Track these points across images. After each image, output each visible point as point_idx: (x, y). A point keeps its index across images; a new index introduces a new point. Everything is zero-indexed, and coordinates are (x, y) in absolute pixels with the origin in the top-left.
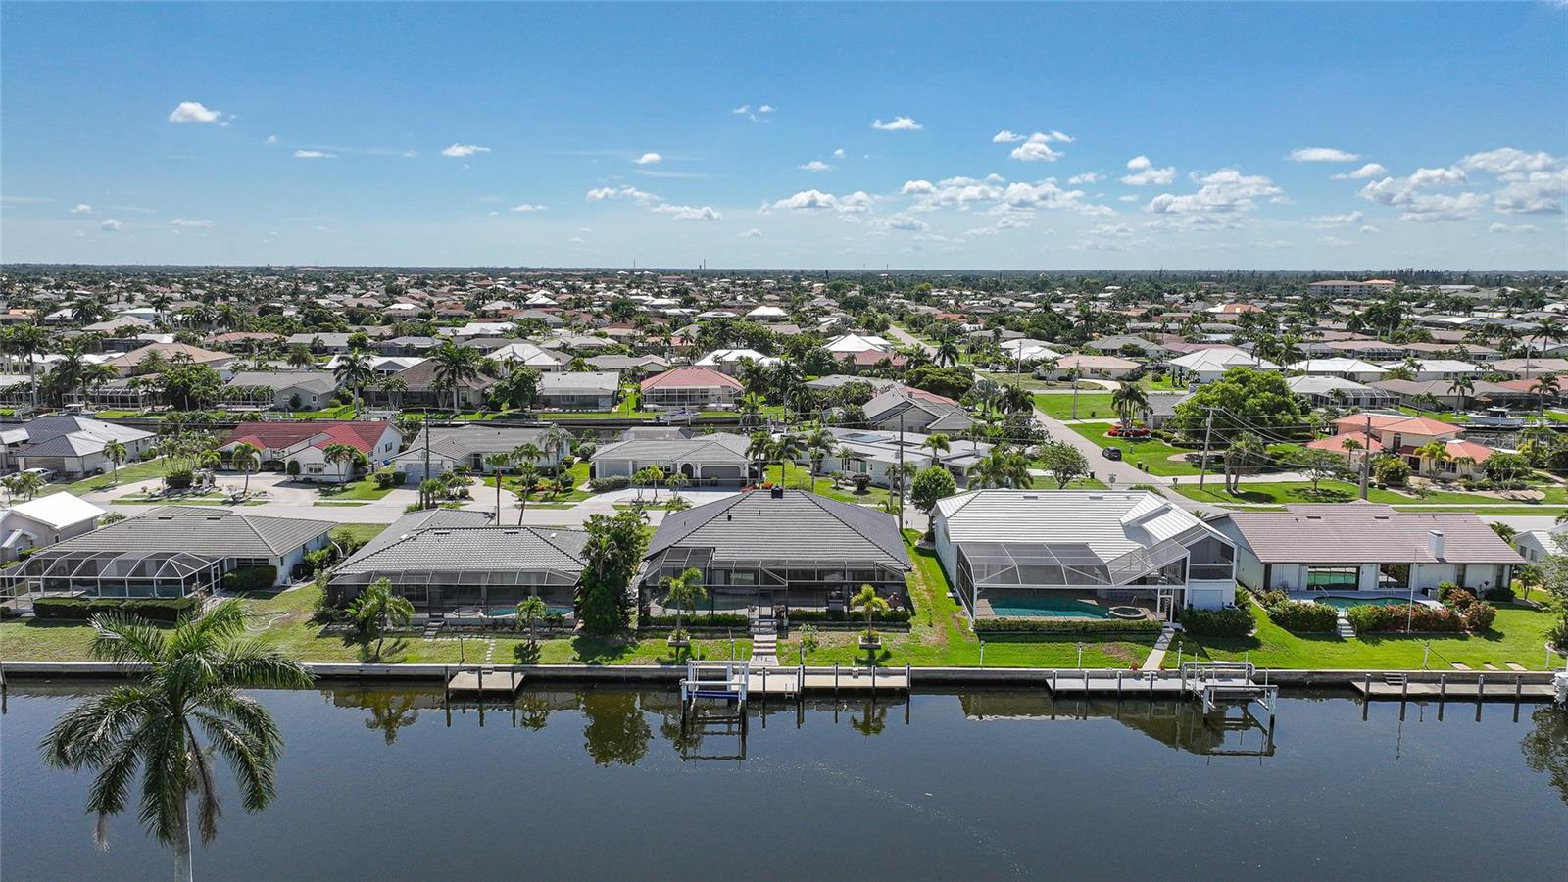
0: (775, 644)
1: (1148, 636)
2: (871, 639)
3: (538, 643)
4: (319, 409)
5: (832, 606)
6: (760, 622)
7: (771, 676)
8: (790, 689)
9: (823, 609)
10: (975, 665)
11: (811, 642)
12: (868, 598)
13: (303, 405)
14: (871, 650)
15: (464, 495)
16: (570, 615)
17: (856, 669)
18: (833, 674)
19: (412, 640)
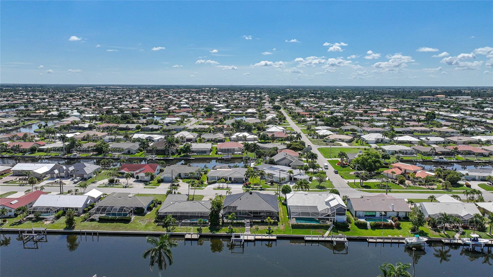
1: (327, 228)
2: (269, 228)
3: (202, 228)
4: (135, 154)
5: (262, 220)
6: (247, 224)
7: (249, 236)
8: (252, 239)
9: (260, 221)
10: (290, 234)
11: (257, 228)
12: (269, 220)
13: (131, 152)
14: (269, 230)
15: (178, 185)
16: (207, 221)
17: (266, 235)
18: (261, 236)
19: (176, 227)
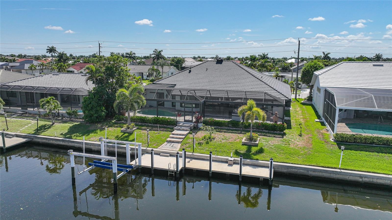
0: (184, 137)
3: (54, 124)
9: (227, 120)
10: (334, 166)
11: (209, 138)
14: (250, 147)
17: (232, 159)
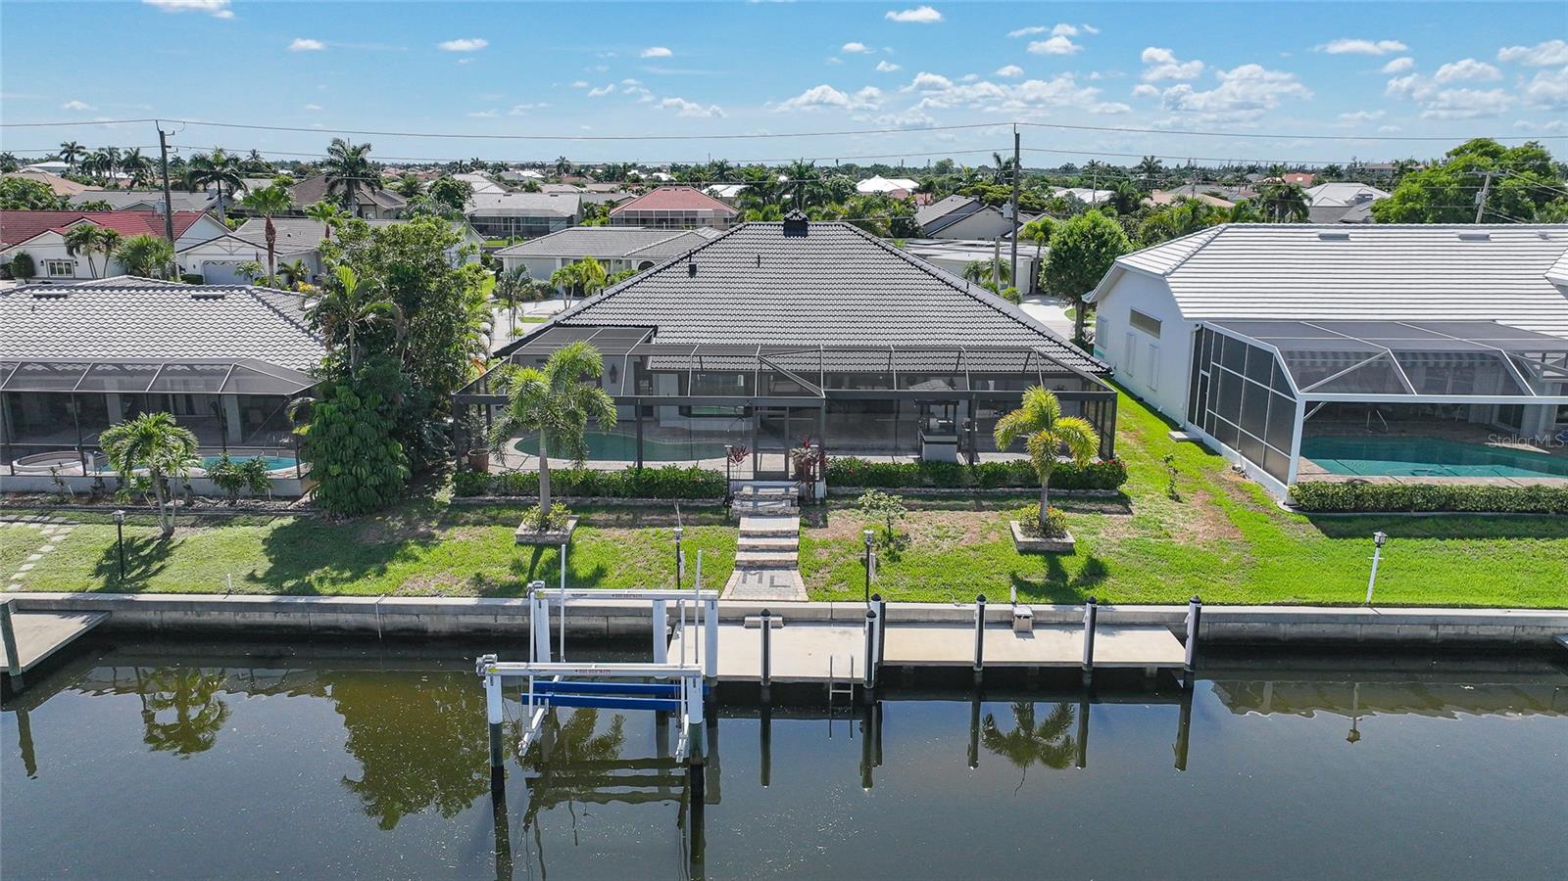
0: (795, 542)
2: (1047, 529)
3: (178, 535)
5: (930, 452)
6: (756, 489)
7: (786, 629)
8: (841, 672)
9: (907, 460)
12: (1044, 421)
17: (1025, 610)
18: (969, 624)
